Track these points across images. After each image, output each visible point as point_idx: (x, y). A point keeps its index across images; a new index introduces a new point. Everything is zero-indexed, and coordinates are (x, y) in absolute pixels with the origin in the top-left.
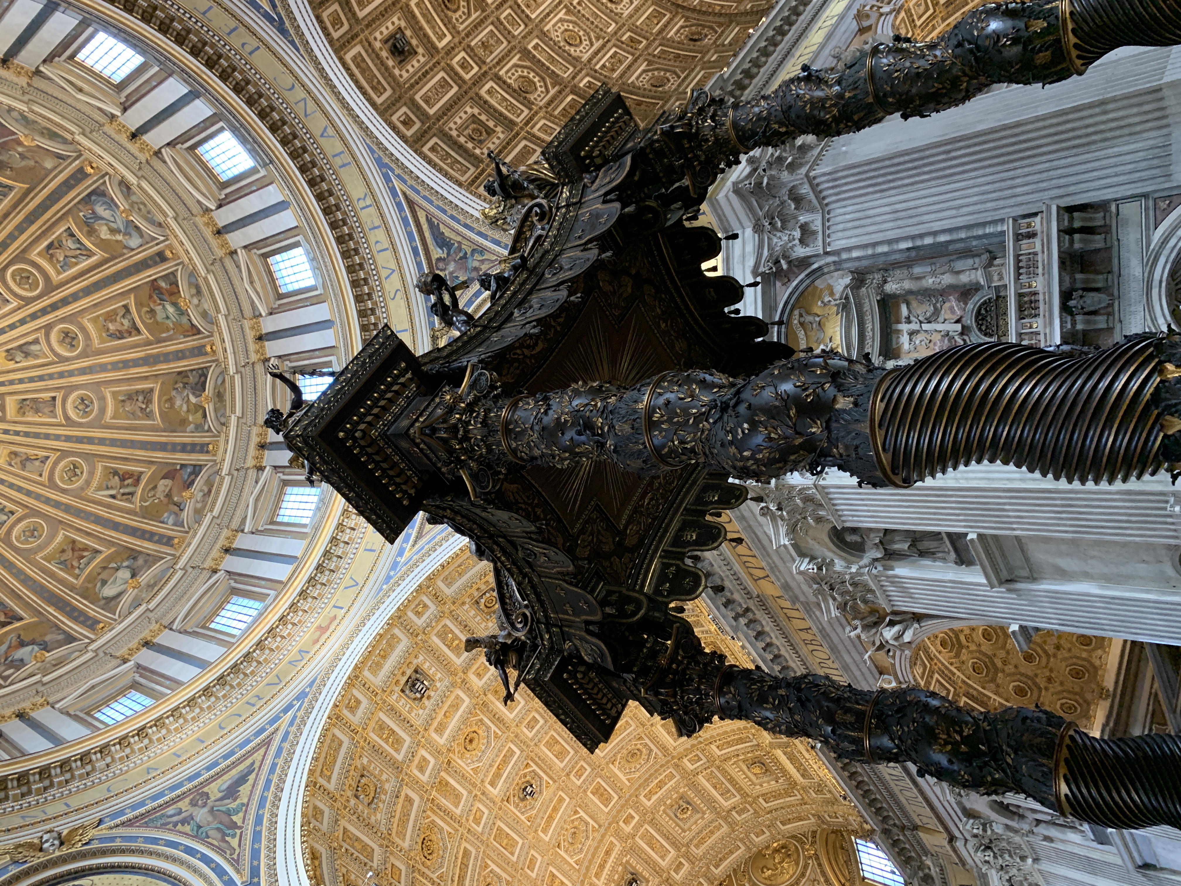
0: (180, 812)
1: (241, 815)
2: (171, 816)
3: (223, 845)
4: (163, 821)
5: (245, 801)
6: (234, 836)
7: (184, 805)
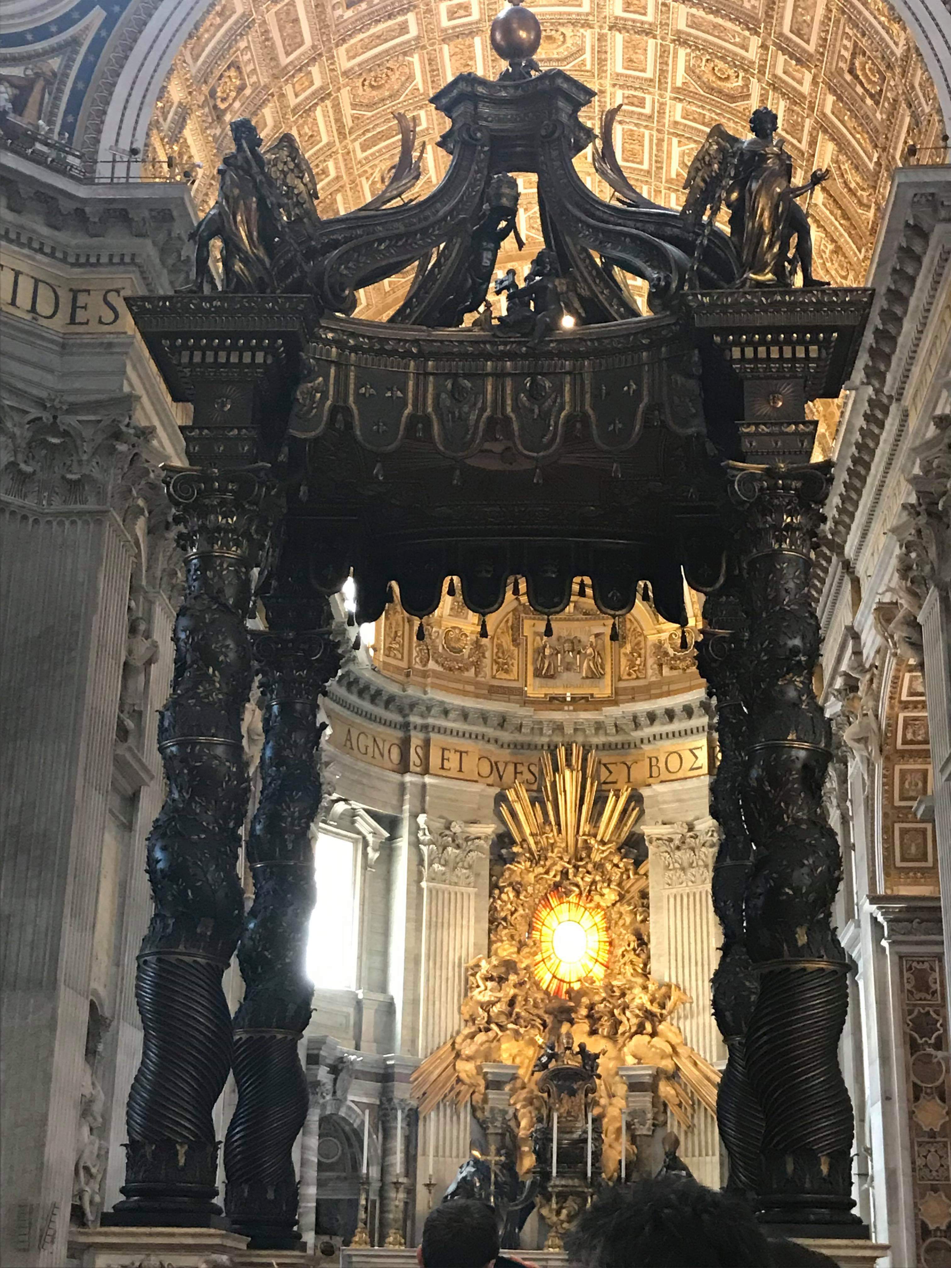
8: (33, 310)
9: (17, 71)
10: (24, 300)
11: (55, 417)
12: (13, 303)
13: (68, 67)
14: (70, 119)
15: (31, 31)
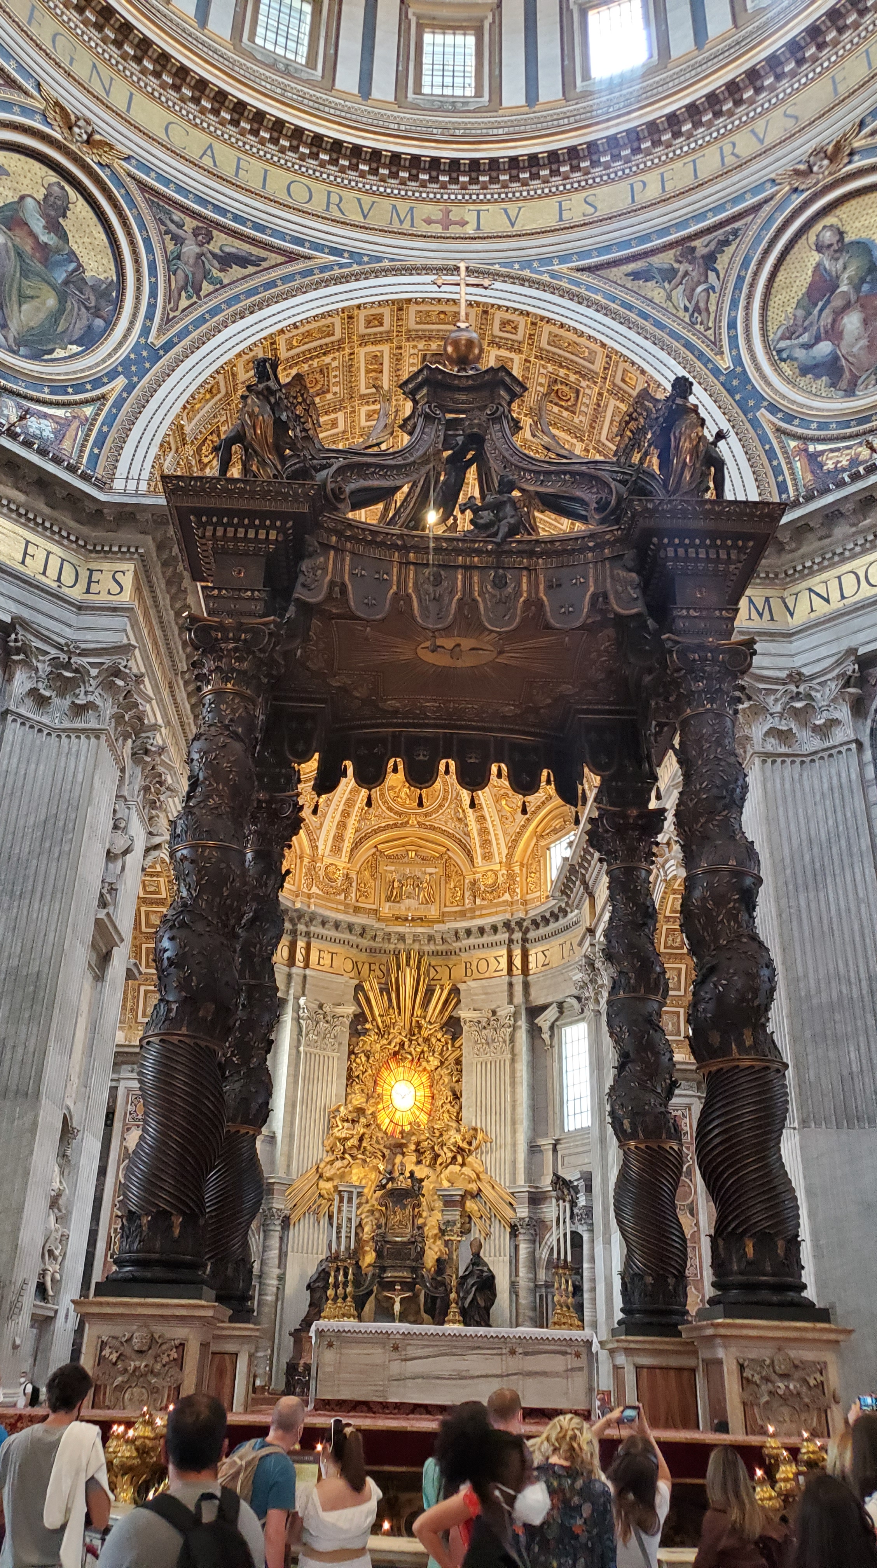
0: (180, 226)
1: (211, 288)
2: (172, 221)
3: (176, 294)
4: (163, 218)
5: (226, 282)
6: (189, 297)
7: (190, 224)
8: (59, 580)
9: (60, 412)
10: (52, 572)
11: (70, 658)
12: (44, 573)
13: (98, 415)
14: (96, 451)
15: (72, 386)
